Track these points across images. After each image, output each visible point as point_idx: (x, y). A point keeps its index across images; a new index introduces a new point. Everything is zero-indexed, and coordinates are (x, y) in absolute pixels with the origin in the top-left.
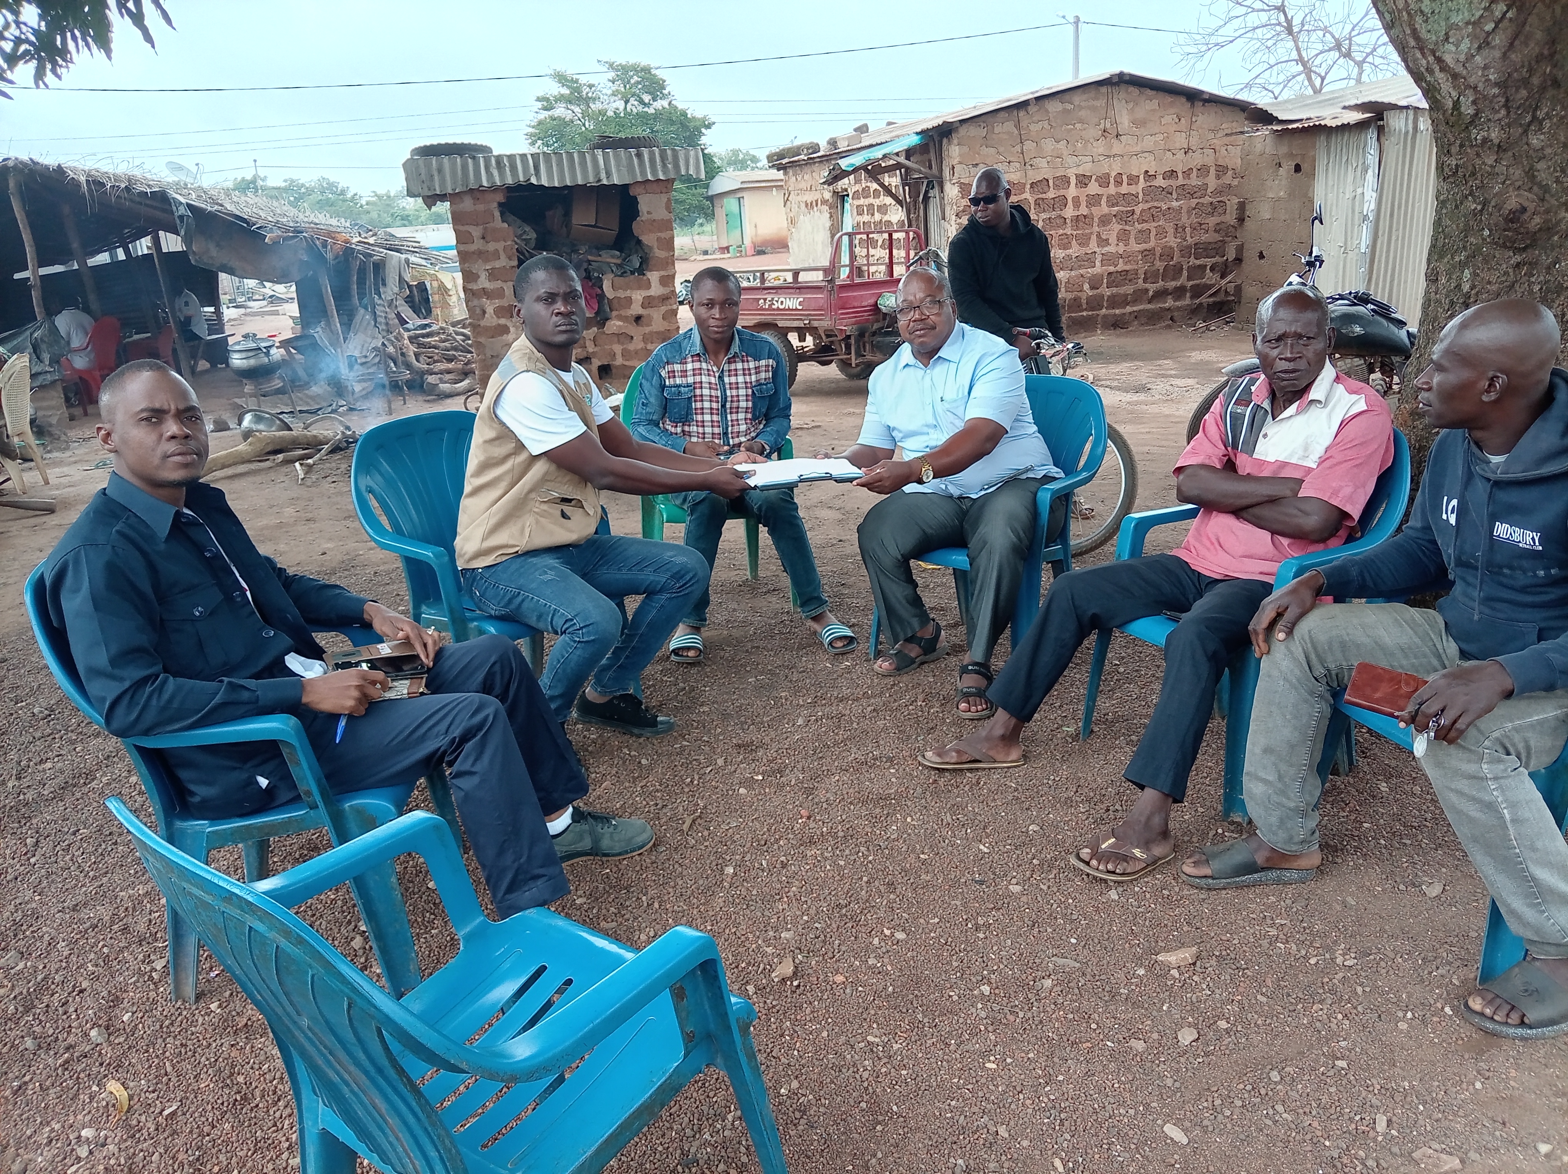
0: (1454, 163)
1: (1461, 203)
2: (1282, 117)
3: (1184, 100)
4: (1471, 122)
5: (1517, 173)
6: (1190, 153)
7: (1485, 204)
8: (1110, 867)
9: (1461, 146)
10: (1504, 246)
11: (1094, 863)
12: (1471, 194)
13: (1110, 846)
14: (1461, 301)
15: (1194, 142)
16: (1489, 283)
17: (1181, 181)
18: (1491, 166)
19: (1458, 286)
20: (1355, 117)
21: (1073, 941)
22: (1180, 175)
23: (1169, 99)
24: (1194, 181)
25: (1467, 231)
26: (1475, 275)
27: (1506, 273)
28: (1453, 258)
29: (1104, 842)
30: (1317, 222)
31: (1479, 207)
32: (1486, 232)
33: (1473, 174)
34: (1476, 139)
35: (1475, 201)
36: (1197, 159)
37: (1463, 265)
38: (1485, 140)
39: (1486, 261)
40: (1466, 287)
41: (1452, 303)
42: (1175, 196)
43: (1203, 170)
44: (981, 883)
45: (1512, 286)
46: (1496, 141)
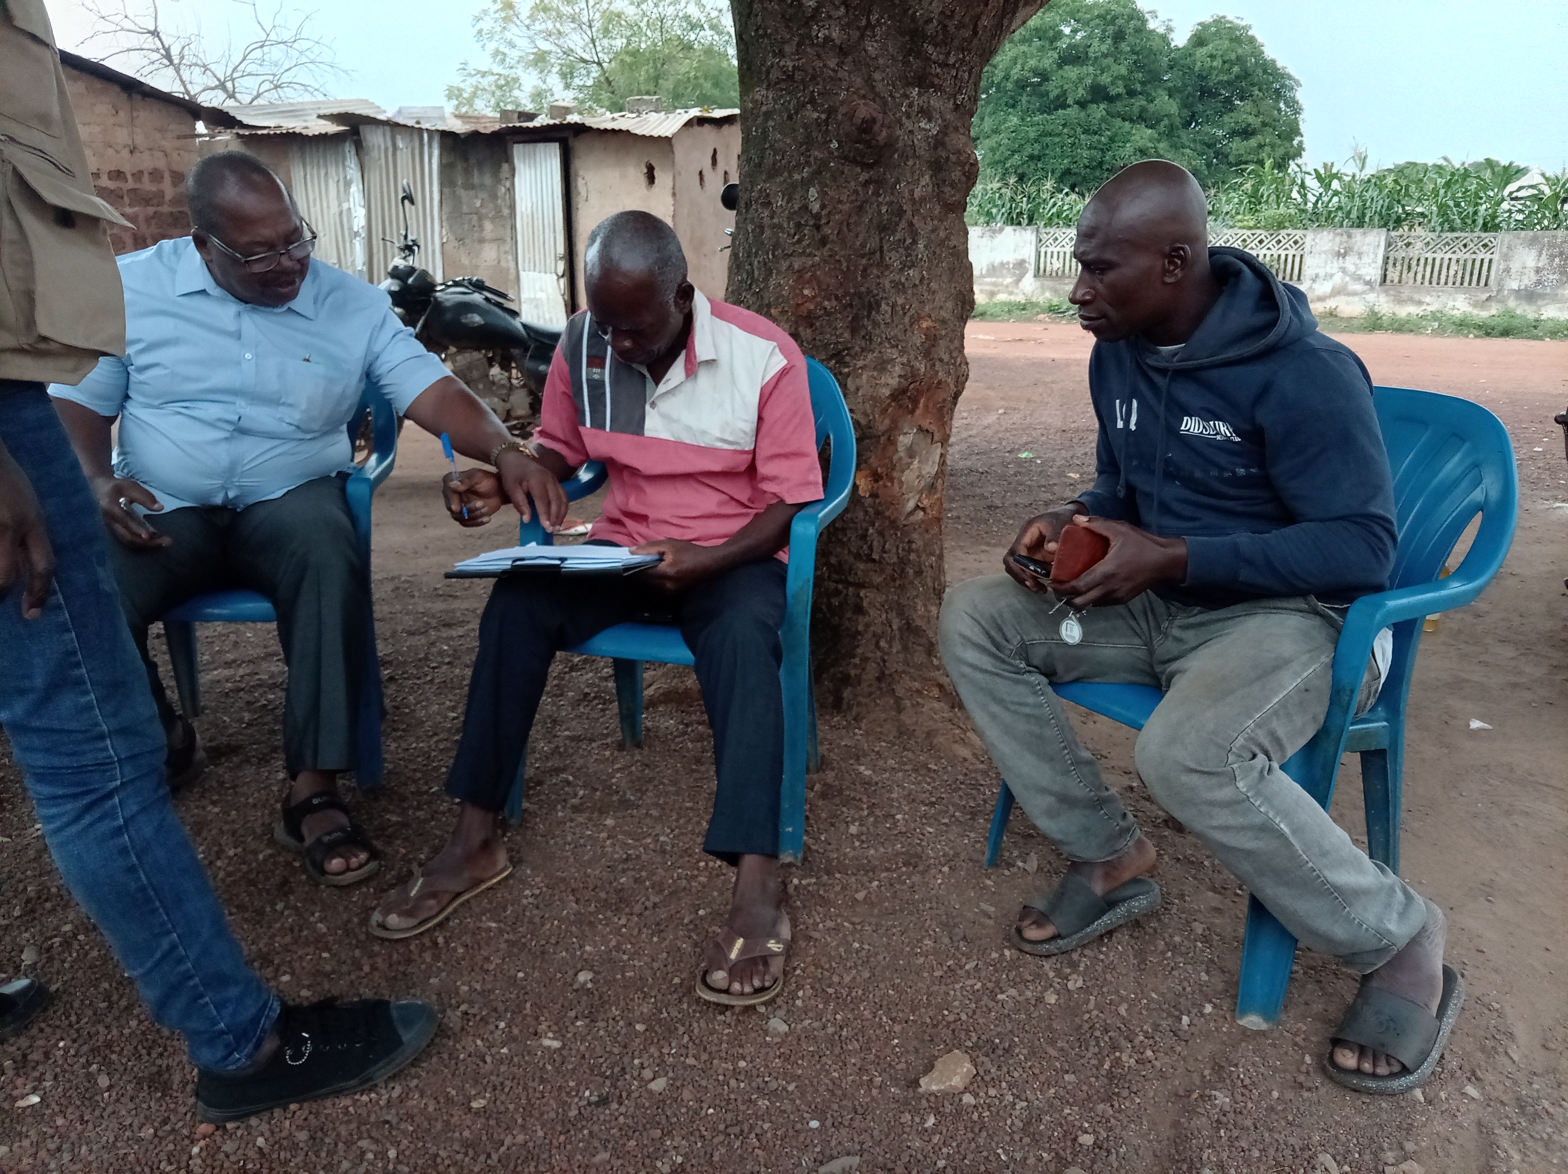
0: (790, 64)
1: (796, 113)
2: (246, 121)
3: (117, 89)
4: (813, 17)
5: (858, 81)
6: (137, 154)
7: (831, 112)
8: (757, 983)
9: (799, 45)
10: (854, 162)
11: (736, 986)
12: (812, 101)
13: (742, 951)
14: (811, 222)
15: (139, 140)
16: (840, 202)
17: (131, 184)
18: (834, 70)
19: (805, 208)
20: (332, 128)
21: (814, 1124)
22: (129, 177)
23: (98, 84)
24: (147, 186)
25: (809, 142)
26: (823, 194)
27: (856, 192)
28: (791, 176)
29: (730, 949)
30: (406, 202)
31: (823, 116)
32: (835, 145)
33: (814, 78)
34: (817, 37)
35: (815, 110)
36: (147, 162)
37: (806, 184)
38: (827, 39)
39: (834, 178)
40: (816, 207)
41: (798, 225)
42: (126, 200)
43: (156, 175)
44: (604, 1101)
45: (860, 208)
46: (838, 42)
